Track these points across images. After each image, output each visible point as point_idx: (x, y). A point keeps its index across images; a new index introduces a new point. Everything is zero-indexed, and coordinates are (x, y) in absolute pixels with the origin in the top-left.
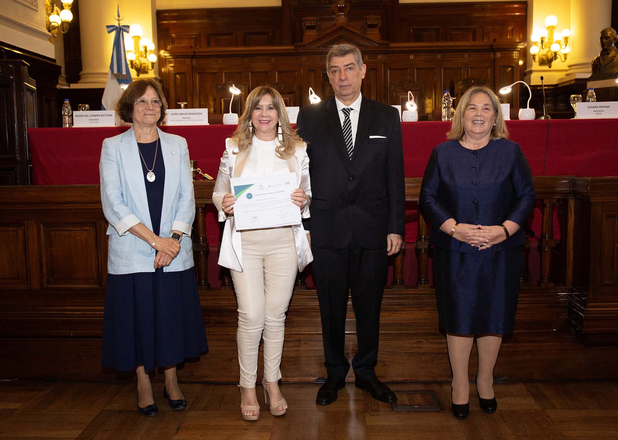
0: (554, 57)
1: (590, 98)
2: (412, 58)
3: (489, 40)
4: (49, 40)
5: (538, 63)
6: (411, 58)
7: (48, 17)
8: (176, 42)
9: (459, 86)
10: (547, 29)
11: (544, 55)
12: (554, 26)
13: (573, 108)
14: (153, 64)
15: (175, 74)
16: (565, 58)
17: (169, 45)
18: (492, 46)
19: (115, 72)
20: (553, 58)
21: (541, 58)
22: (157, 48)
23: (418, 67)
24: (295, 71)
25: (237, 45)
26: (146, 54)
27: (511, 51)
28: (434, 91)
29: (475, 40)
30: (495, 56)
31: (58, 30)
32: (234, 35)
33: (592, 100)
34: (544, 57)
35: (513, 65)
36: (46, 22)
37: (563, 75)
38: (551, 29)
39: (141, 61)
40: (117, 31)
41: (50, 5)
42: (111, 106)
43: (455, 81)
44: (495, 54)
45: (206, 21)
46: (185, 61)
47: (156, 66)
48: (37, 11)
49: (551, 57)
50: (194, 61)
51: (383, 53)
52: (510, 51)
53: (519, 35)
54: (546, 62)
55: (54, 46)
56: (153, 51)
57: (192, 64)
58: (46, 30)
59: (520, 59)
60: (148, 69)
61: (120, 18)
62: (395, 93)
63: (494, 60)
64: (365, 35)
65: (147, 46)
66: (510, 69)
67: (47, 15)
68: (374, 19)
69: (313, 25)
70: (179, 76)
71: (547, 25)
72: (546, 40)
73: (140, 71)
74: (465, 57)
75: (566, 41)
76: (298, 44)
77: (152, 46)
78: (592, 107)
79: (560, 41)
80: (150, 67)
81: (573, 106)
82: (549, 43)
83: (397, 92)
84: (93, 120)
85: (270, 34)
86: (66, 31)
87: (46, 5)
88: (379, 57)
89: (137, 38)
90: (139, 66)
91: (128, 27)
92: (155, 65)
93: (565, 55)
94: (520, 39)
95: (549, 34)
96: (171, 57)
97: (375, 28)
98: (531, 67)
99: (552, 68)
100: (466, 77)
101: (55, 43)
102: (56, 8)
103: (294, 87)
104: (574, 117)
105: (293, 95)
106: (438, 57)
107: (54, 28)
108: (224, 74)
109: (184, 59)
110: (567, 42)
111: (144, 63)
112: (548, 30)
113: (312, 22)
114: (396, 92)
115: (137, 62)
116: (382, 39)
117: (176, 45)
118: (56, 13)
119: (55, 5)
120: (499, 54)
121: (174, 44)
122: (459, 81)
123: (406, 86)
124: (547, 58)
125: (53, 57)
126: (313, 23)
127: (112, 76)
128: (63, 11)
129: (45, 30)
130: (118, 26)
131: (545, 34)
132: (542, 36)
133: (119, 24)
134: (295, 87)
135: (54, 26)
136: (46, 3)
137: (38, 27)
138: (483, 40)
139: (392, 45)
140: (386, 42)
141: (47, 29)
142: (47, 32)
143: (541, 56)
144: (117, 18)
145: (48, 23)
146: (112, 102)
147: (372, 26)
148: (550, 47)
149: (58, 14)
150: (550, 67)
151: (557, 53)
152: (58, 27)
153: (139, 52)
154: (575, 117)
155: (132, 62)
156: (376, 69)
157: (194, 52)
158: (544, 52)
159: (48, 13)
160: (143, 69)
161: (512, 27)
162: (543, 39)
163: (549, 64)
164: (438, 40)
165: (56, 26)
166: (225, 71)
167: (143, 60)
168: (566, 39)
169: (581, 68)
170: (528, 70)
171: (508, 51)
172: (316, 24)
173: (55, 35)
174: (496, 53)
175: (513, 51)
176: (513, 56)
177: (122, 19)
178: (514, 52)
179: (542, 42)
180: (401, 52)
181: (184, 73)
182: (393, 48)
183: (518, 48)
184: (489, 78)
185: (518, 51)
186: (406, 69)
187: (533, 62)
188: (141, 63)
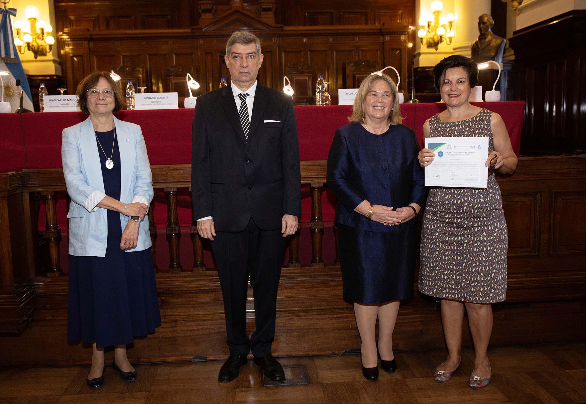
0: (440, 40)
3: (380, 24)
5: (425, 46)
6: (304, 41)
8: (74, 25)
9: (350, 69)
10: (434, 14)
11: (431, 38)
12: (440, 11)
14: (51, 46)
15: (72, 57)
16: (451, 42)
17: (67, 27)
18: (381, 29)
19: (3, 55)
21: (428, 41)
22: (55, 29)
23: (313, 49)
24: (192, 54)
25: (136, 28)
26: (43, 37)
27: (399, 34)
28: (327, 72)
29: (367, 24)
32: (133, 17)
34: (431, 40)
35: (402, 48)
38: (437, 14)
39: (38, 43)
40: (4, 13)
43: (347, 64)
44: (384, 38)
46: (82, 43)
47: (54, 48)
49: (437, 40)
50: (92, 44)
51: (277, 36)
52: (398, 34)
53: (408, 19)
54: (433, 45)
56: (51, 33)
57: (89, 46)
59: (408, 42)
60: (46, 52)
61: (7, 1)
63: (383, 43)
64: (259, 18)
65: (44, 28)
66: (398, 51)
68: (268, 3)
69: (209, 8)
70: (77, 59)
72: (432, 24)
73: (37, 53)
74: (356, 40)
76: (194, 27)
77: (49, 28)
79: (445, 25)
80: (48, 50)
82: (435, 26)
83: (293, 74)
85: (169, 17)
88: (274, 40)
89: (33, 20)
90: (36, 49)
91: (15, 10)
92: (52, 47)
93: (451, 38)
94: (408, 24)
95: (435, 19)
96: (70, 40)
97: (270, 12)
98: (419, 50)
99: (438, 51)
100: (357, 59)
106: (330, 40)
108: (121, 57)
109: (80, 42)
110: (452, 26)
111: (41, 46)
113: (208, 6)
114: (290, 74)
115: (34, 44)
116: (276, 22)
117: (74, 28)
120: (388, 37)
121: (73, 27)
122: (351, 63)
123: (300, 68)
124: (434, 41)
130: (5, 9)
131: (431, 18)
132: (428, 20)
133: (5, 7)
134: (192, 69)
138: (375, 24)
139: (286, 28)
140: (279, 25)
143: (429, 39)
147: (265, 10)
148: (436, 31)
150: (436, 50)
151: (443, 37)
153: (36, 34)
155: (28, 44)
156: (271, 52)
157: (91, 35)
158: (431, 35)
160: (41, 51)
161: (401, 11)
162: (429, 23)
163: (436, 46)
164: (332, 24)
166: (123, 54)
167: (40, 42)
168: (451, 23)
169: (464, 51)
170: (416, 52)
171: (396, 34)
172: (212, 8)
174: (385, 36)
175: (401, 34)
176: (401, 40)
178: (402, 36)
179: (429, 26)
180: (295, 35)
181: (81, 56)
182: (287, 31)
183: (406, 32)
184: (379, 60)
185: (406, 34)
186: (301, 51)
187: (421, 45)
188: (38, 45)
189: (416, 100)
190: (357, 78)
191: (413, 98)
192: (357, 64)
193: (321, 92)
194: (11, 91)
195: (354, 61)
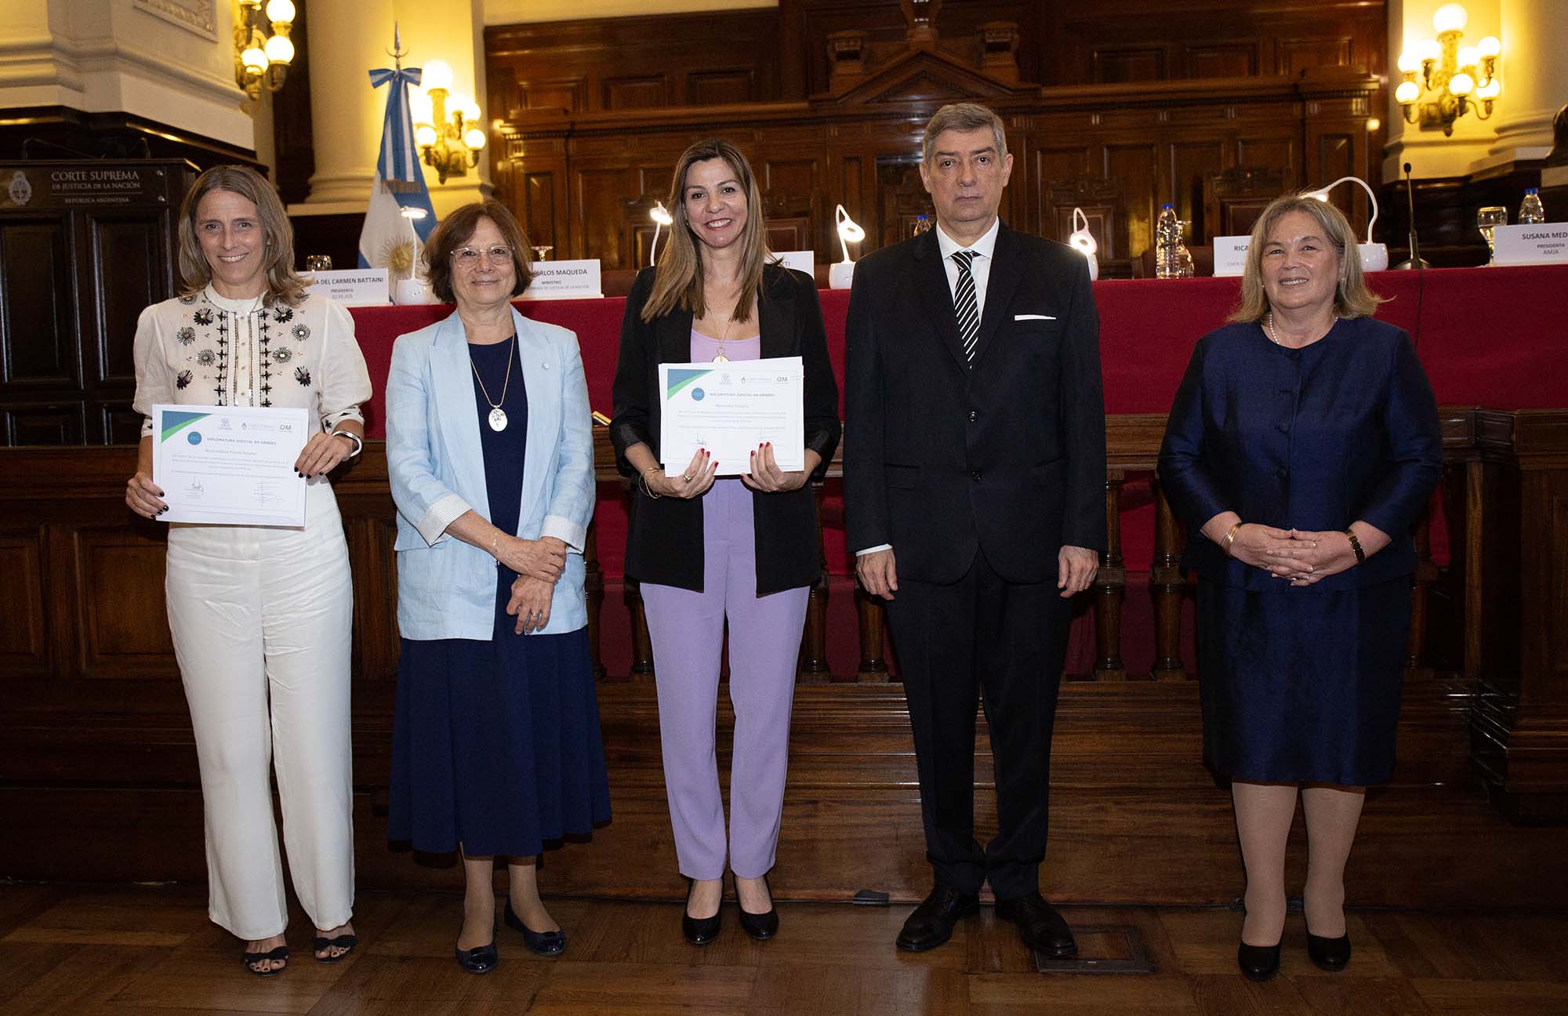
0: (1458, 109)
1: (1528, 213)
2: (1096, 120)
3: (1290, 72)
4: (242, 104)
5: (1417, 125)
6: (1094, 122)
7: (238, 54)
8: (529, 101)
9: (1214, 190)
10: (1440, 40)
11: (1432, 104)
12: (1458, 32)
13: (1486, 238)
14: (476, 153)
15: (528, 176)
16: (1489, 111)
17: (515, 107)
18: (1296, 86)
19: (390, 176)
20: (1455, 110)
21: (1425, 113)
22: (486, 115)
23: (1113, 142)
24: (811, 161)
25: (673, 104)
26: (460, 131)
27: (1347, 97)
28: (1151, 202)
29: (1255, 75)
30: (1305, 112)
31: (262, 84)
32: (666, 78)
33: (1533, 220)
34: (1432, 109)
35: (1352, 132)
36: (233, 67)
37: (1482, 151)
38: (1450, 38)
39: (448, 147)
40: (394, 82)
41: (244, 28)
42: (380, 255)
43: (1205, 177)
44: (1304, 109)
45: (599, 47)
46: (552, 144)
47: (484, 158)
48: (215, 43)
49: (1450, 107)
50: (572, 145)
51: (1025, 113)
52: (1342, 97)
53: (1369, 57)
54: (1438, 121)
55: (252, 120)
56: (477, 122)
57: (567, 151)
58: (235, 84)
59: (1368, 117)
60: (466, 166)
61: (401, 52)
62: (1055, 209)
63: (1303, 121)
64: (981, 69)
65: (464, 112)
66: (1344, 142)
67: (237, 50)
68: (1002, 31)
69: (853, 49)
70: (538, 180)
71: (1442, 29)
72: (1436, 68)
73: (445, 171)
74: (1229, 116)
75: (1490, 69)
76: (820, 96)
77: (473, 111)
78: (1535, 235)
79: (1474, 67)
80: (470, 162)
81: (1486, 234)
82: (1446, 73)
83: (1064, 206)
84: (340, 291)
85: (752, 74)
86: (279, 85)
87: (236, 28)
88: (1017, 123)
89: (439, 94)
90: (444, 160)
91: (419, 71)
92: (481, 155)
93: (1489, 102)
94: (1368, 68)
95: (1445, 52)
96: (519, 136)
97: (1005, 54)
98: (1398, 136)
99: (1453, 137)
100: (1232, 165)
101: (253, 113)
102: (257, 33)
103: (809, 200)
104: (1488, 262)
105: (808, 220)
106: (1161, 118)
107: (253, 79)
108: (642, 172)
109: (548, 141)
110: (1493, 69)
111: (456, 152)
112: (1443, 41)
113: (852, 43)
114: (1057, 206)
115: (440, 149)
116: (1022, 78)
117: (529, 108)
118: (258, 44)
119: (254, 27)
120: (1316, 106)
121: (526, 106)
122: (1215, 175)
123: (1084, 191)
124: (1441, 110)
125: (250, 146)
126: (853, 46)
127: (382, 187)
128: (272, 39)
129: (231, 85)
130: (397, 71)
131: (1434, 51)
132: (1426, 57)
133: (398, 66)
135: (251, 74)
136: (234, 24)
137: (219, 80)
138: (1276, 72)
139: (1047, 91)
140: (1030, 85)
141: (237, 81)
142: (237, 90)
143: (1426, 107)
144: (394, 52)
145: (239, 69)
146: (385, 248)
147: (996, 48)
148: (1447, 84)
149: (261, 47)
150: (1448, 134)
151: (1466, 99)
152: (260, 77)
153: (444, 126)
154: (1491, 261)
155: (427, 150)
157: (573, 123)
158: (1434, 96)
159: (240, 45)
160: (453, 166)
161: (1349, 38)
162: (1429, 66)
163: (1446, 125)
164: (1162, 77)
165: (256, 74)
166: (644, 166)
167: (453, 145)
168: (1490, 62)
169: (1531, 133)
170: (1391, 142)
171: (1338, 97)
172: (862, 47)
173: (255, 95)
174: (1308, 103)
175: (1352, 97)
176: (1351, 111)
177: (405, 52)
178: (1354, 100)
179: (1427, 72)
180: (1069, 109)
181: (549, 173)
182: (1049, 98)
183: (1365, 90)
184: (1291, 167)
185: (1364, 97)
186: (1083, 150)
187: (1406, 123)
188: (448, 151)
189: (1421, 260)
190: (1231, 211)
191: (1412, 257)
192: (1233, 177)
193: (1171, 245)
194: (404, 259)
195: (1223, 168)
